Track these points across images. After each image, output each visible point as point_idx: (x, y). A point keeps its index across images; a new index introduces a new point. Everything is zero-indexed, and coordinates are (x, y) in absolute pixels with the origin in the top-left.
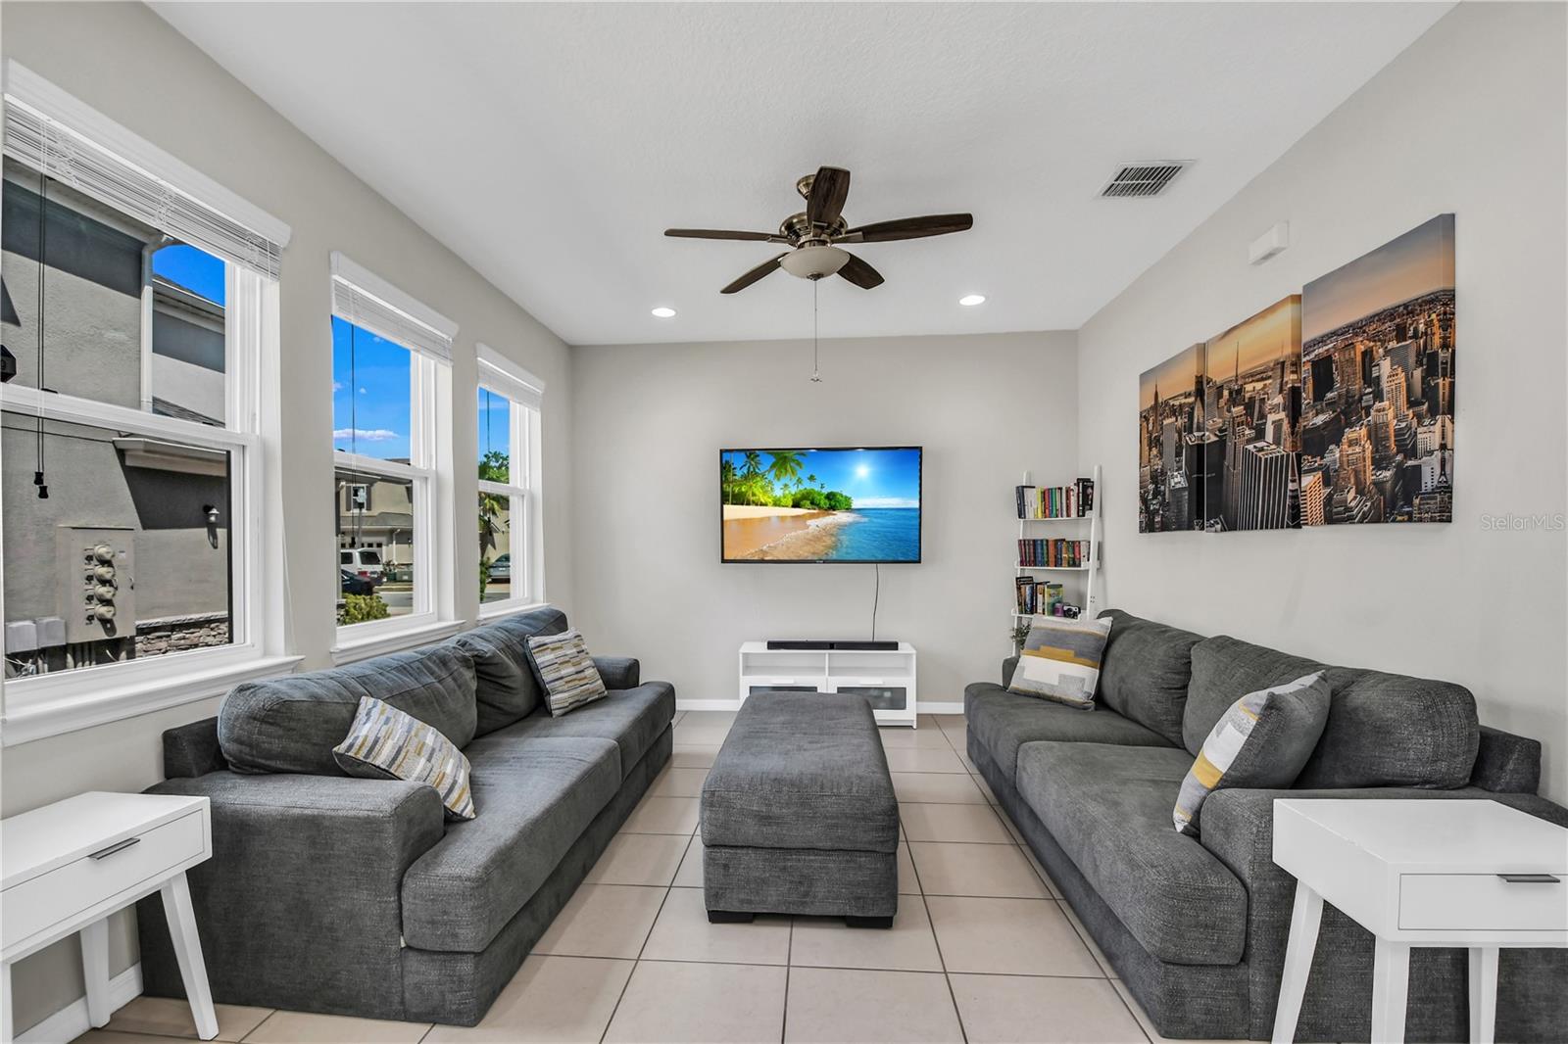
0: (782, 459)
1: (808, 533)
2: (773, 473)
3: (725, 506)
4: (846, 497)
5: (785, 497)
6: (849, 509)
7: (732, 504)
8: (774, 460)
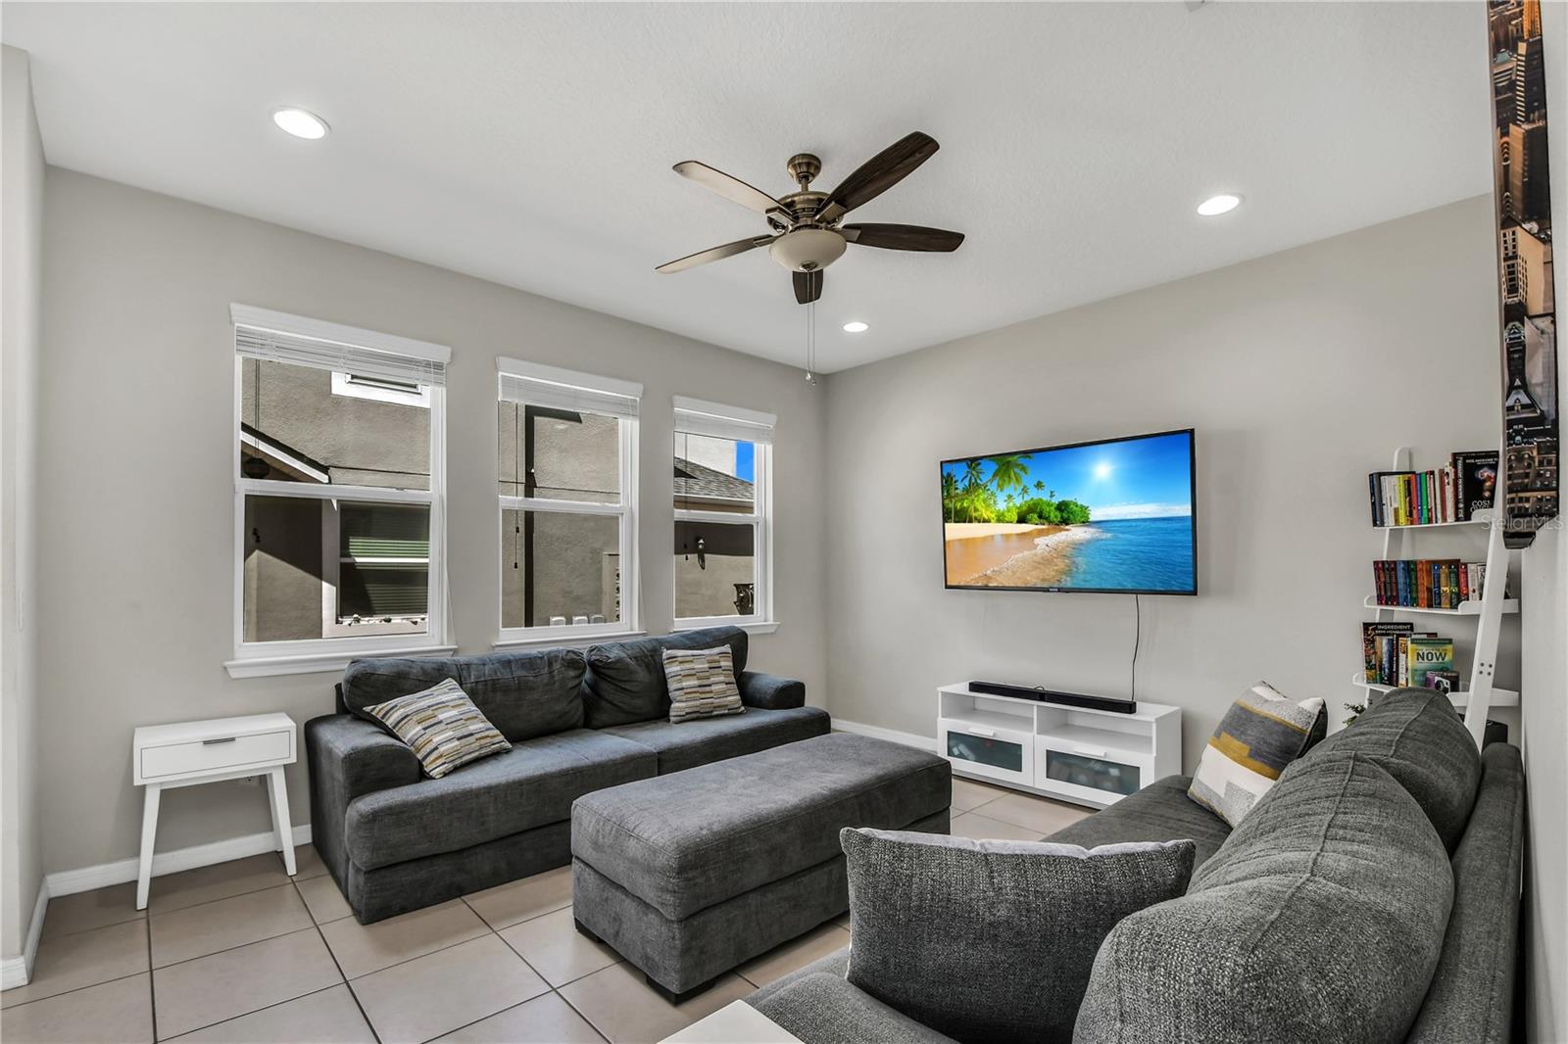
0: (1005, 464)
1: (1036, 555)
2: (995, 483)
3: (946, 524)
4: (1082, 506)
5: (1009, 511)
6: (1086, 522)
7: (955, 522)
8: (996, 467)
